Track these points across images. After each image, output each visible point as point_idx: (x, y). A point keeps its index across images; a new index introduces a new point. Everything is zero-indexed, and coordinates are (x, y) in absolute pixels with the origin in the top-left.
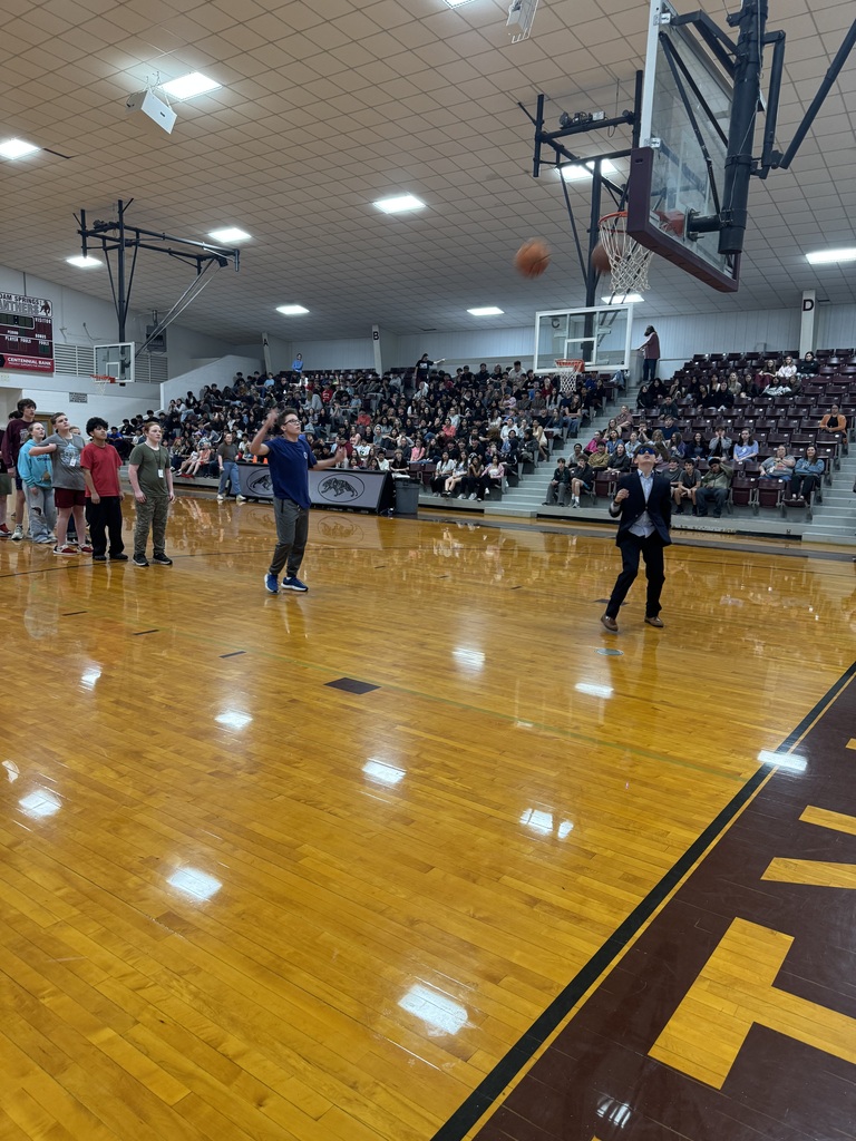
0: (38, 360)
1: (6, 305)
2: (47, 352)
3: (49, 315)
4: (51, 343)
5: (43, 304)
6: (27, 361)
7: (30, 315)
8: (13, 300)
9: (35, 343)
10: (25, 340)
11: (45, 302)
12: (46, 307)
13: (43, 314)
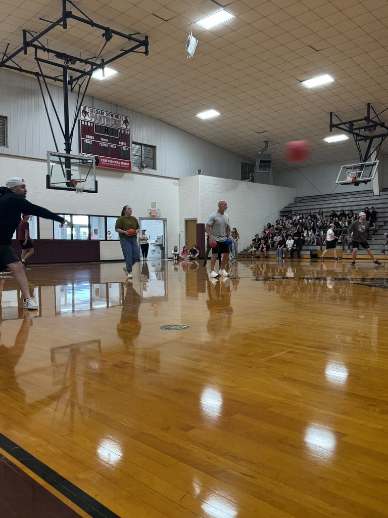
0: (120, 161)
1: (100, 119)
2: (126, 156)
3: (128, 127)
4: (129, 149)
5: (124, 119)
6: (114, 162)
7: (115, 127)
8: (105, 115)
9: (119, 148)
10: (112, 146)
11: (126, 117)
12: (126, 122)
13: (124, 126)
